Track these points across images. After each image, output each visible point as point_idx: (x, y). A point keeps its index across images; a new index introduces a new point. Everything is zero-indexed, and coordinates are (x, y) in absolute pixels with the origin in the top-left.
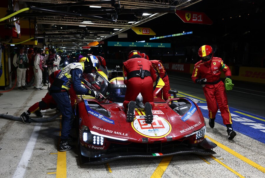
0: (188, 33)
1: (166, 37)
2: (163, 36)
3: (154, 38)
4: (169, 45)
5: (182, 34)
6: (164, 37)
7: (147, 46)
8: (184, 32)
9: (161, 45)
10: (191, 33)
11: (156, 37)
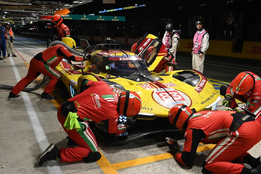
0: (141, 6)
1: (117, 10)
2: (113, 9)
3: (104, 12)
4: (123, 19)
5: (134, 7)
6: (115, 10)
7: (100, 20)
8: (136, 5)
9: (115, 19)
10: (144, 5)
11: (106, 10)
